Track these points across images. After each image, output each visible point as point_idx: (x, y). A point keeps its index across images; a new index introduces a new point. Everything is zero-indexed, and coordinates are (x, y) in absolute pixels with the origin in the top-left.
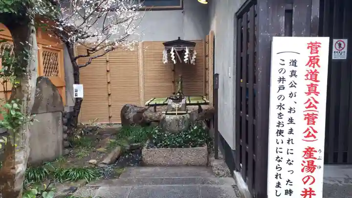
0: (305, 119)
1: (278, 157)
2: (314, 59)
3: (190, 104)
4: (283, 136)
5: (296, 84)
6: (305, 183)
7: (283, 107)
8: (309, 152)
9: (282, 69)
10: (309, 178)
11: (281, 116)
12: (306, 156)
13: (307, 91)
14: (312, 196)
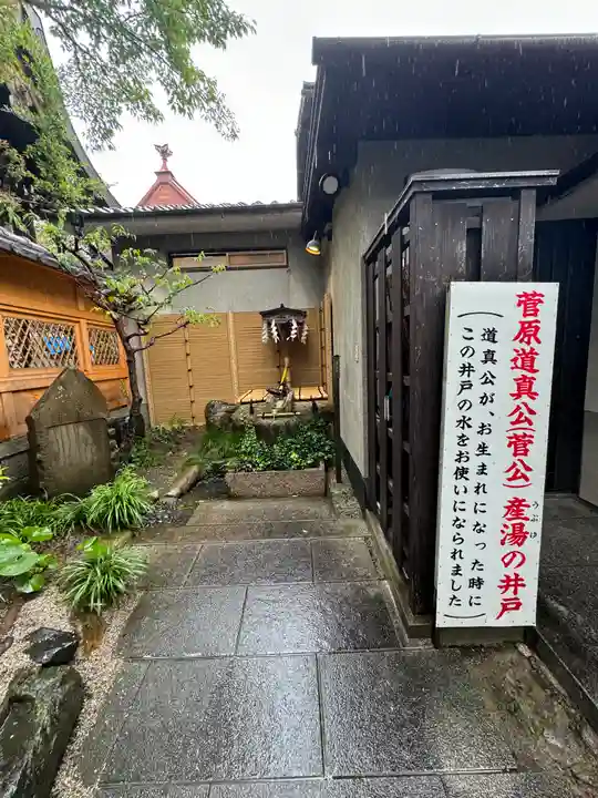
0: (509, 445)
1: (458, 519)
2: (530, 326)
3: (300, 400)
4: (467, 479)
5: (493, 377)
6: (506, 565)
7: (469, 422)
8: (516, 507)
9: (468, 348)
10: (514, 556)
11: (463, 441)
12: (509, 516)
13: (516, 392)
14: (519, 588)
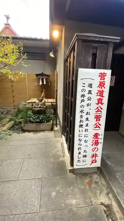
0: (95, 118)
1: (80, 139)
2: (102, 83)
4: (82, 128)
5: (91, 98)
6: (93, 151)
7: (83, 112)
8: (96, 135)
9: (83, 89)
10: (95, 149)
11: (82, 117)
12: (94, 138)
13: (97, 103)
14: (96, 157)
